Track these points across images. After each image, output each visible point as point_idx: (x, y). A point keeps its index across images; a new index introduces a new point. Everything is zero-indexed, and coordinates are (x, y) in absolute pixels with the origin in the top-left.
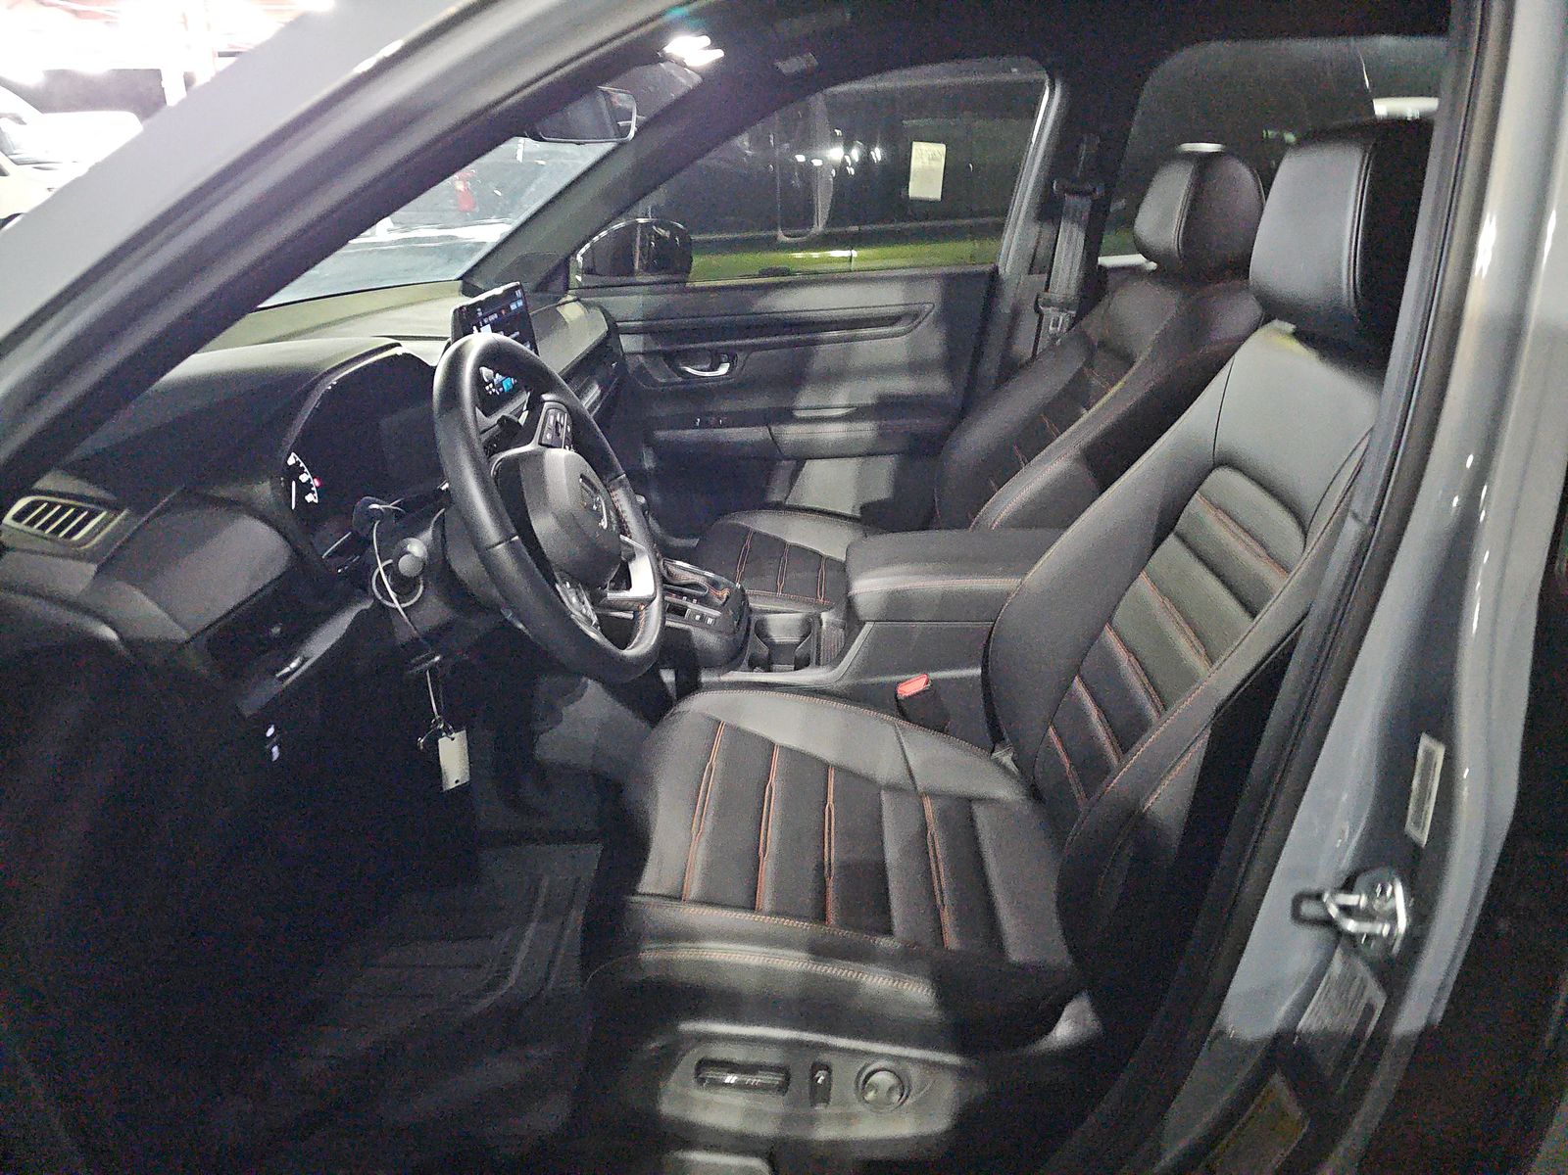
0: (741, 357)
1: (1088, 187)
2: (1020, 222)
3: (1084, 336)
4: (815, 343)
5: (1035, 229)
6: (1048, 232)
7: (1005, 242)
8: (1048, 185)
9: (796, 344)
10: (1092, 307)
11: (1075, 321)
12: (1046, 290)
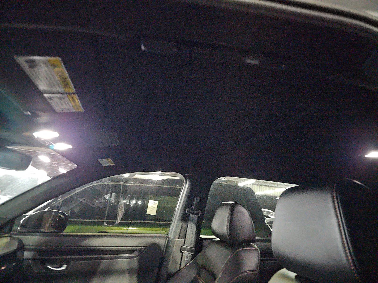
0: (72, 263)
1: (196, 212)
2: (176, 221)
3: (196, 263)
4: (102, 259)
5: (181, 224)
6: (184, 225)
7: (171, 228)
8: (185, 210)
9: (95, 259)
10: (199, 252)
11: (193, 257)
12: (184, 245)
